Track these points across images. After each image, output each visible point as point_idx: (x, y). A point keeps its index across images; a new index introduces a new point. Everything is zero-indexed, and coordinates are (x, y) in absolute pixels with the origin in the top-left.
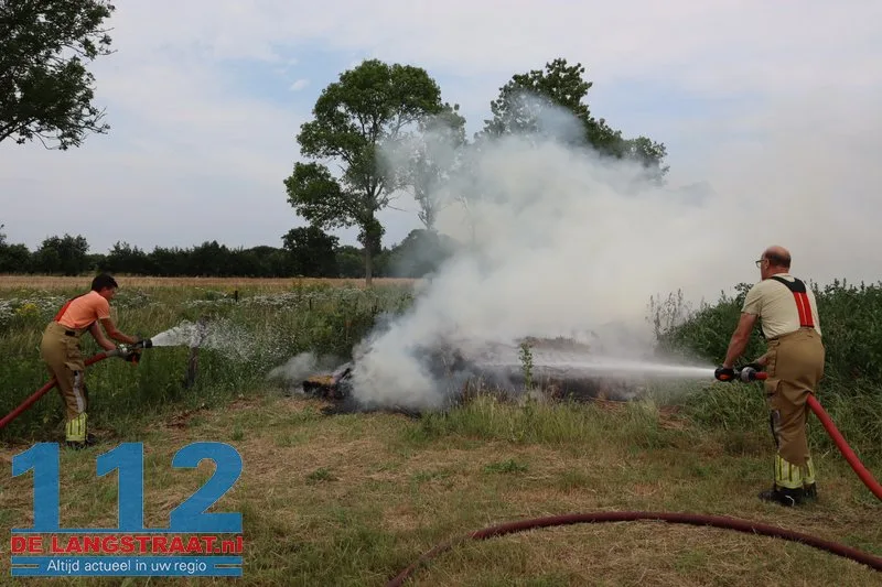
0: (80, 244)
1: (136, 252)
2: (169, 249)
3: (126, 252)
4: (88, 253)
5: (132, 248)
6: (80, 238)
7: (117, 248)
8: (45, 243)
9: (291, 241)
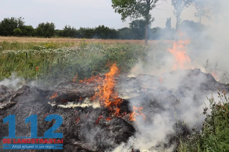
0: (52, 25)
1: (73, 29)
2: (86, 28)
3: (69, 29)
4: (55, 29)
5: (72, 28)
6: (52, 23)
7: (66, 27)
8: (39, 25)
9: (132, 25)
